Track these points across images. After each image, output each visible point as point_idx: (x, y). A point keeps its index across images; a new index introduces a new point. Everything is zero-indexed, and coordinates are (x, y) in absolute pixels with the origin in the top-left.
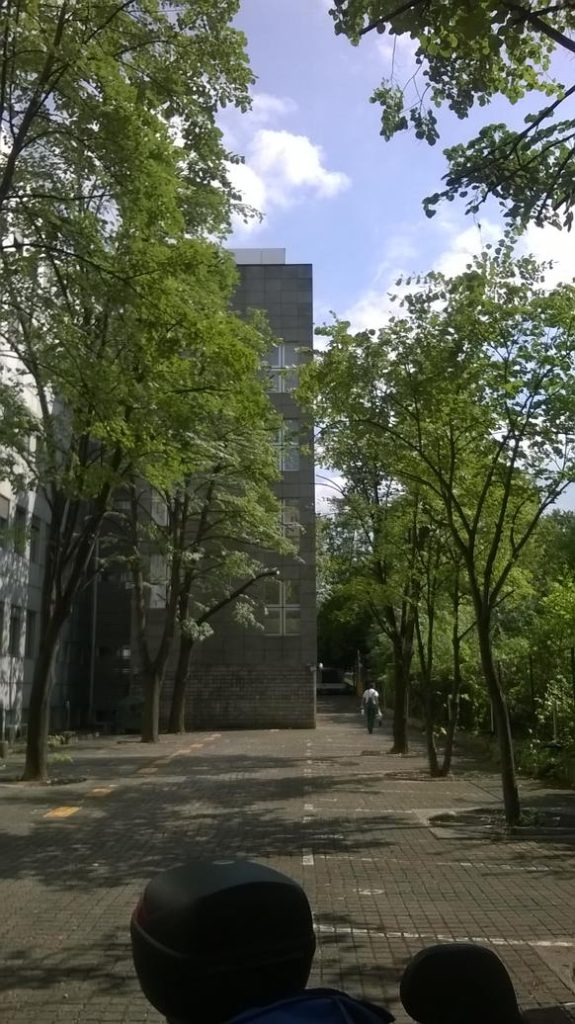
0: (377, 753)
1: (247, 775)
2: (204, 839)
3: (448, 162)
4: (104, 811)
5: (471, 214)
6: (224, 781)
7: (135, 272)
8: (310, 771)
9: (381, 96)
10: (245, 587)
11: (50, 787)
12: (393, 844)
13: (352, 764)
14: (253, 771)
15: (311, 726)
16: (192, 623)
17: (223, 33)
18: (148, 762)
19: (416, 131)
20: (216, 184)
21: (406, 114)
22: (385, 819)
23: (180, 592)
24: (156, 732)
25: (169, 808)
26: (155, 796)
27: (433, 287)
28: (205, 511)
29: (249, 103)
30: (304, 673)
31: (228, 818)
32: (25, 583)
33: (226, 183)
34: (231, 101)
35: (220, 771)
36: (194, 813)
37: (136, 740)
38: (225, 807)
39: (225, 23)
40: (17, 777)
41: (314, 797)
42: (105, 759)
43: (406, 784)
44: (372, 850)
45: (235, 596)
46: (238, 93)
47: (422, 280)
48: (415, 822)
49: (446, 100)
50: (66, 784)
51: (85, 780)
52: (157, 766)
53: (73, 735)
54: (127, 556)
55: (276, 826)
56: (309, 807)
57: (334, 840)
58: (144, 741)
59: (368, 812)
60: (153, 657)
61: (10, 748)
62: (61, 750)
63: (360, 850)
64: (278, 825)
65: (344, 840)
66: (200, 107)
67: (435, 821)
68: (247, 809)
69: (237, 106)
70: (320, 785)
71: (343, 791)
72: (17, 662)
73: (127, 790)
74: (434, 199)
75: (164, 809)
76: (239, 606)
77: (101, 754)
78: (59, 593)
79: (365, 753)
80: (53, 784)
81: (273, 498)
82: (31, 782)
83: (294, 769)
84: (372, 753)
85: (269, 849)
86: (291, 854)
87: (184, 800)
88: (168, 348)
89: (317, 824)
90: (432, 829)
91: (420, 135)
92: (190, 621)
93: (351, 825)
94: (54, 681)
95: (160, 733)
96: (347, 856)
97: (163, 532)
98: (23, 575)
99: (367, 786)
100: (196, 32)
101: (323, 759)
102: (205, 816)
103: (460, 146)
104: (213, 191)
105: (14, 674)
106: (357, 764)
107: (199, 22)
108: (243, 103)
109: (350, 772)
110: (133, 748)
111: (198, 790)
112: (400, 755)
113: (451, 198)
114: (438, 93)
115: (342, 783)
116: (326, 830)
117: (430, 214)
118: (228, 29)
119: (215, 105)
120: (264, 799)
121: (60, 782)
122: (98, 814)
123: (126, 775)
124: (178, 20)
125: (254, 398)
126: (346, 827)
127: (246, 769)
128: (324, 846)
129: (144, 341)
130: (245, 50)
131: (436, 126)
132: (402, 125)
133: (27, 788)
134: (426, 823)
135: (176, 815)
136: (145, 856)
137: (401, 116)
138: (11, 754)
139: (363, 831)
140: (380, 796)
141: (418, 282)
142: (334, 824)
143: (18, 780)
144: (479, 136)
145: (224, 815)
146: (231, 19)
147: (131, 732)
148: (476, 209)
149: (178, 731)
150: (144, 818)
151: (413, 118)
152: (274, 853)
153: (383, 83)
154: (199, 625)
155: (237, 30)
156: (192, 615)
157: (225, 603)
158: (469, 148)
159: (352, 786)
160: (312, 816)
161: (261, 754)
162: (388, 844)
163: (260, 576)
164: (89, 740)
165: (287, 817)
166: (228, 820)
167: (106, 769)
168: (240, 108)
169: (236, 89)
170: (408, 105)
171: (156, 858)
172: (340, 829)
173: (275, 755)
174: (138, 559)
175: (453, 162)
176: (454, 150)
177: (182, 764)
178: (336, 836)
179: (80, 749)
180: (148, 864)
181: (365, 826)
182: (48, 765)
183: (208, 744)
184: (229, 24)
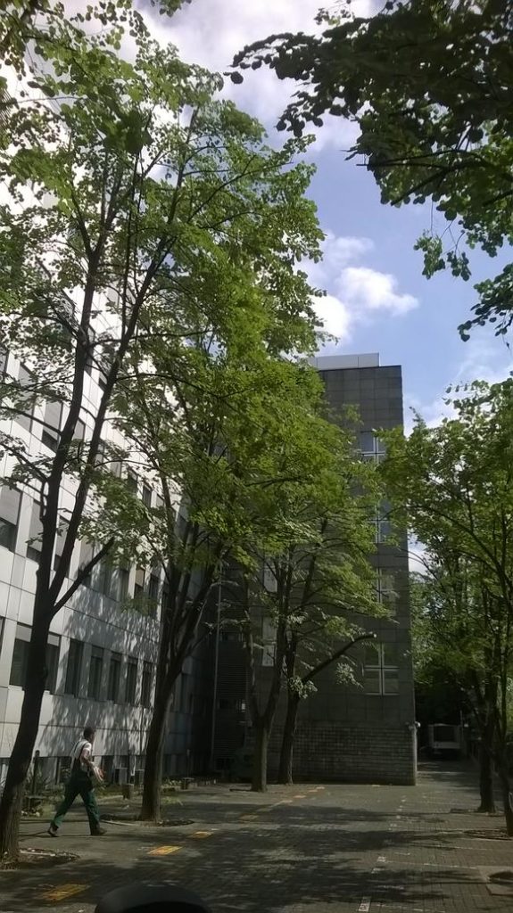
0: (464, 811)
1: (336, 827)
2: (278, 882)
3: (479, 294)
4: (200, 852)
5: (501, 334)
6: (313, 830)
7: (229, 391)
8: (395, 825)
9: (423, 244)
10: (344, 650)
11: (161, 828)
12: (447, 897)
13: (438, 821)
14: (342, 824)
15: (410, 782)
16: (297, 681)
17: (298, 203)
18: (250, 809)
19: (452, 269)
20: (303, 314)
21: (444, 257)
22: (449, 874)
23: (287, 648)
24: (264, 782)
25: (258, 852)
26: (250, 840)
27: (479, 393)
28: (309, 579)
29: (320, 255)
30: (403, 732)
31: (305, 864)
32: (156, 642)
33: (311, 313)
34: (305, 255)
35: (312, 821)
36: (277, 859)
37: (247, 788)
38: (306, 855)
39: (299, 195)
40: (135, 816)
41: (390, 851)
42: (215, 804)
43: (481, 842)
44: (425, 902)
45: (337, 656)
46: (311, 248)
47: (469, 388)
48: (477, 877)
49: (479, 243)
50: (174, 825)
51: (193, 822)
52: (259, 814)
53: (192, 781)
54: (239, 620)
55: (346, 875)
56: (382, 860)
57: (395, 890)
58: (254, 790)
59: (435, 867)
60: (262, 712)
61: (136, 790)
62: (172, 795)
63: (416, 901)
64: (349, 874)
65: (404, 891)
66: (280, 261)
67: (496, 878)
68: (325, 858)
69: (310, 258)
70: (399, 839)
71: (421, 846)
72: (148, 712)
73: (227, 833)
74: (468, 325)
75: (253, 853)
76: (341, 666)
77: (214, 800)
78: (172, 654)
79: (453, 811)
80: (163, 825)
81: (369, 569)
82: (145, 822)
83: (381, 823)
84: (460, 811)
85: (333, 895)
86: (351, 901)
87: (273, 846)
88: (257, 449)
89: (385, 875)
90: (489, 886)
91: (455, 273)
92: (295, 679)
93: (415, 877)
94: (168, 730)
95: (268, 783)
96: (400, 906)
97: (272, 598)
98: (154, 634)
99: (444, 842)
100: (276, 204)
101: (412, 815)
102: (285, 862)
103: (488, 281)
104: (300, 322)
105: (145, 723)
106: (442, 821)
107: (278, 196)
108: (315, 256)
109: (433, 829)
110: (243, 796)
111: (287, 838)
112: (487, 814)
113: (483, 324)
114: (472, 238)
115: (420, 838)
116: (390, 881)
117: (465, 338)
118: (301, 199)
119: (293, 259)
120: (343, 849)
121: (170, 824)
122: (194, 853)
123: (228, 820)
124: (262, 196)
125: (332, 487)
126: (409, 879)
127: (336, 821)
128: (383, 895)
129: (237, 446)
130: (316, 215)
131: (468, 265)
132: (441, 265)
133: (143, 827)
134: (486, 878)
135: (261, 859)
136: (221, 894)
137: (439, 259)
138: (135, 796)
139: (424, 884)
140: (453, 852)
141: (466, 389)
142: (401, 876)
143: (135, 820)
144: (503, 272)
145: (302, 862)
146: (304, 192)
147: (243, 781)
148: (504, 331)
149: (287, 782)
150: (231, 860)
151: (449, 260)
152: (335, 899)
153: (424, 234)
154: (304, 683)
155: (309, 199)
156: (298, 674)
157: (327, 663)
158: (496, 281)
159: (430, 841)
160: (382, 867)
161: (355, 808)
162: (443, 897)
163: (359, 639)
164: (207, 787)
165: (359, 868)
166: (306, 867)
167: (212, 813)
168: (313, 260)
169: (309, 245)
170: (445, 249)
171: (232, 896)
172: (404, 881)
173: (368, 809)
174: (249, 622)
175: (483, 294)
176: (482, 284)
177: (282, 813)
178: (397, 887)
179: (197, 794)
180: (223, 900)
181: (428, 880)
182: (161, 807)
183: (309, 796)
184: (302, 196)
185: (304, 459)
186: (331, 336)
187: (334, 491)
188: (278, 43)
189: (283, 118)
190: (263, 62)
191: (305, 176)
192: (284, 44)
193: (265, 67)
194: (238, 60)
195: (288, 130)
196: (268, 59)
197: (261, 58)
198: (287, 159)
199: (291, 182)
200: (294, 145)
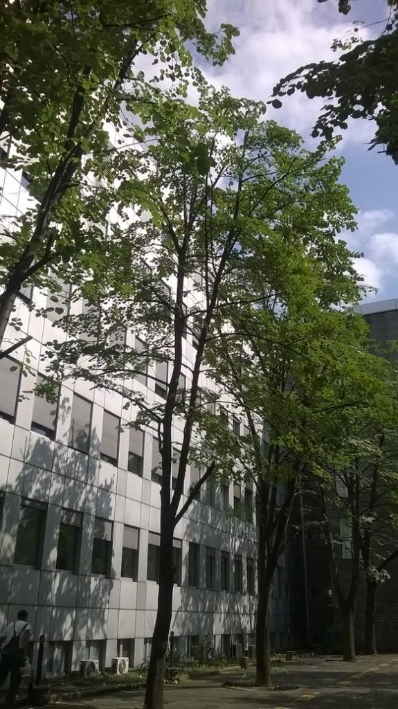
7: (293, 340)
11: (273, 692)
16: (373, 570)
17: (333, 188)
18: (344, 676)
20: (346, 273)
23: (362, 543)
24: (353, 654)
26: (345, 702)
28: (374, 486)
29: (355, 225)
32: (254, 542)
33: (352, 271)
34: (343, 227)
35: (397, 686)
37: (340, 659)
39: (334, 182)
40: (252, 683)
42: (315, 672)
46: (347, 221)
50: (284, 690)
51: (298, 688)
52: (351, 680)
53: (294, 654)
54: (319, 522)
58: (345, 660)
60: (346, 596)
61: (250, 662)
62: (279, 665)
66: (324, 235)
69: (347, 229)
72: (253, 599)
73: (326, 696)
77: (313, 669)
78: (269, 551)
80: (275, 690)
82: (260, 688)
88: (320, 383)
92: (372, 568)
94: (271, 614)
95: (357, 654)
97: (345, 502)
98: (252, 536)
100: (316, 192)
104: (344, 279)
105: (253, 608)
107: (317, 185)
108: (352, 226)
110: (338, 666)
111: (378, 700)
118: (336, 185)
119: (334, 232)
121: (280, 689)
123: (327, 686)
124: (305, 187)
125: (386, 408)
129: (303, 381)
130: (348, 195)
133: (258, 692)
138: (250, 666)
143: (252, 686)
146: (337, 179)
147: (337, 652)
149: (373, 653)
154: (379, 572)
155: (342, 185)
156: (373, 564)
157: (397, 553)
164: (307, 658)
167: (314, 680)
168: (350, 229)
169: (345, 219)
174: (328, 523)
177: (371, 679)
179: (299, 664)
182: (272, 676)
183: (392, 664)
184: (336, 183)
185: (360, 388)
186: (371, 287)
187: (388, 411)
188: (306, 72)
189: (316, 128)
190: (296, 88)
191: (337, 167)
192: (310, 72)
193: (298, 92)
194: (277, 90)
195: (321, 136)
196: (299, 86)
197: (293, 86)
198: (321, 156)
199: (326, 173)
200: (325, 145)
